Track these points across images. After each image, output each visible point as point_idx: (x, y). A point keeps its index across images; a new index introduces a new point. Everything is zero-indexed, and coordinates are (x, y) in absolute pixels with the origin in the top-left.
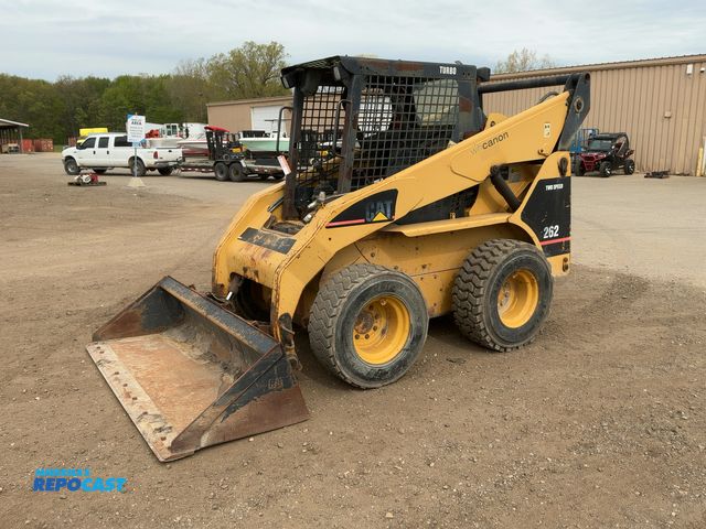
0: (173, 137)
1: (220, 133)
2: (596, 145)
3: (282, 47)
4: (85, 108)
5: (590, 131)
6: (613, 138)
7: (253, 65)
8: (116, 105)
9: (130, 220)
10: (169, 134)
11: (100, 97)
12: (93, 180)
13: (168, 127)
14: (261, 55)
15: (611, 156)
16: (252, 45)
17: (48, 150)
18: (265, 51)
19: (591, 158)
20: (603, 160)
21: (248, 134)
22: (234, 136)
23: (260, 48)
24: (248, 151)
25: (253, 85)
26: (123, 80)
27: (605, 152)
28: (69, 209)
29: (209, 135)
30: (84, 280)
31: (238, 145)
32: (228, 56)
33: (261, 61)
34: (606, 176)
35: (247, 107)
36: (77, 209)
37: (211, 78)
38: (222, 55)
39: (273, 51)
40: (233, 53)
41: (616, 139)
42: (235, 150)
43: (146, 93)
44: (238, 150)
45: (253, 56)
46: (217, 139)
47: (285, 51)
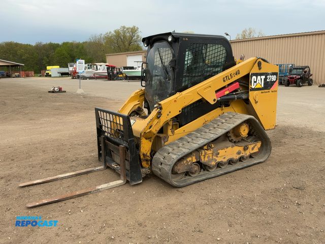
0: (91, 70)
1: (113, 68)
2: (294, 72)
3: (138, 28)
4: (48, 57)
5: (291, 65)
6: (303, 68)
7: (125, 37)
8: (61, 55)
9: (85, 109)
10: (89, 68)
11: (54, 52)
12: (60, 90)
13: (88, 65)
14: (129, 32)
15: (302, 77)
16: (124, 27)
17: (32, 76)
18: (130, 30)
19: (293, 78)
20: (298, 79)
21: (125, 68)
22: (119, 69)
23: (127, 29)
24: (126, 76)
25: (125, 46)
26: (65, 44)
27: (299, 75)
28: (54, 104)
29: (108, 69)
30: (76, 141)
31: (121, 73)
32: (113, 32)
33: (128, 35)
34: (300, 86)
35: (125, 56)
36: (58, 104)
37: (105, 43)
38: (110, 32)
39: (134, 30)
40: (115, 31)
41: (304, 69)
42: (120, 76)
43: (75, 50)
44: (121, 75)
45: (124, 32)
46: (112, 70)
47: (139, 30)
